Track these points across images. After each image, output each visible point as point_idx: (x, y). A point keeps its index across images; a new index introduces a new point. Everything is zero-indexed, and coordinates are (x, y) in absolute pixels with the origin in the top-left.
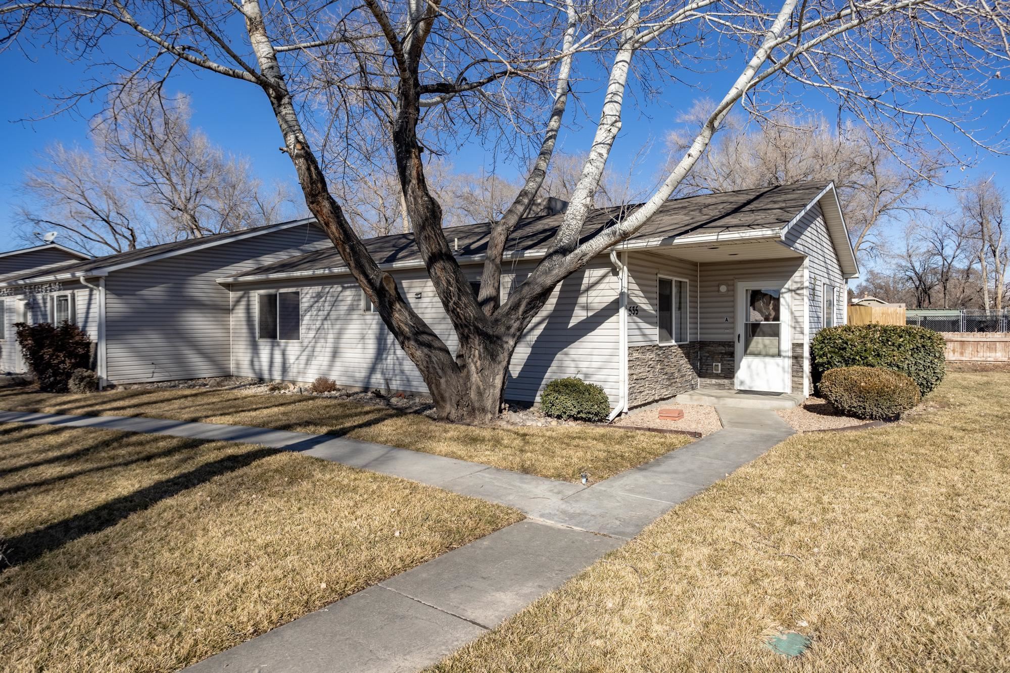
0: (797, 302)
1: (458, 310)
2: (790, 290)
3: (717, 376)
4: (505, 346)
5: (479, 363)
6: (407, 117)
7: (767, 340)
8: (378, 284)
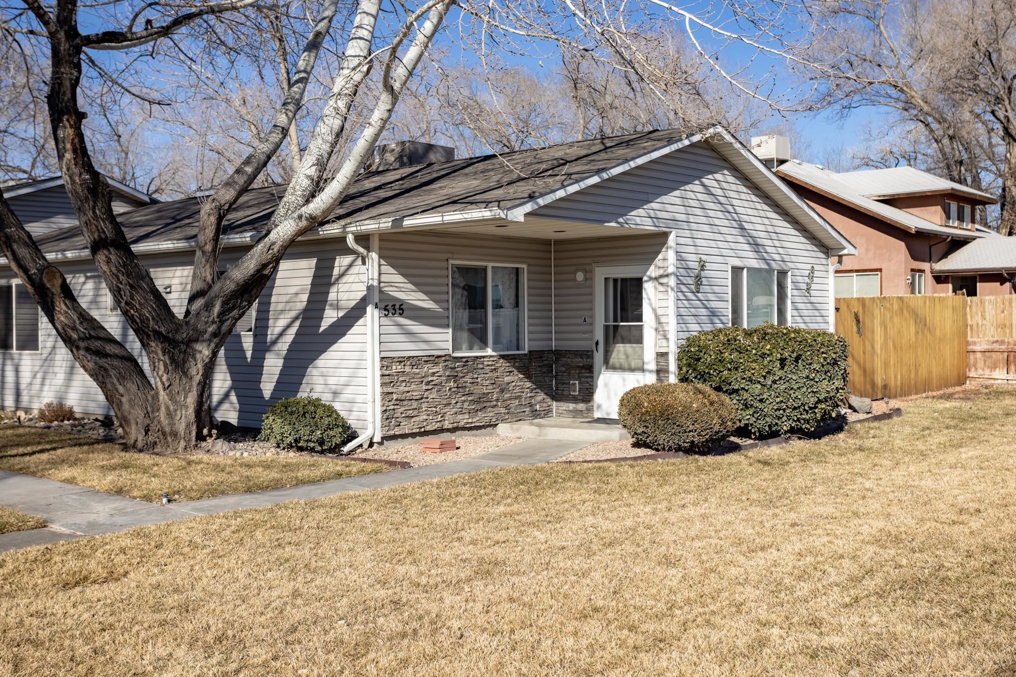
0: (661, 296)
1: (132, 312)
2: (651, 279)
3: (575, 400)
4: (198, 356)
5: (165, 378)
6: (59, 78)
7: (628, 348)
8: (38, 280)
